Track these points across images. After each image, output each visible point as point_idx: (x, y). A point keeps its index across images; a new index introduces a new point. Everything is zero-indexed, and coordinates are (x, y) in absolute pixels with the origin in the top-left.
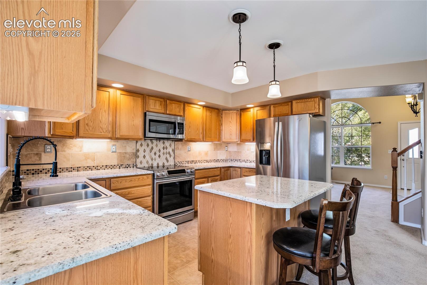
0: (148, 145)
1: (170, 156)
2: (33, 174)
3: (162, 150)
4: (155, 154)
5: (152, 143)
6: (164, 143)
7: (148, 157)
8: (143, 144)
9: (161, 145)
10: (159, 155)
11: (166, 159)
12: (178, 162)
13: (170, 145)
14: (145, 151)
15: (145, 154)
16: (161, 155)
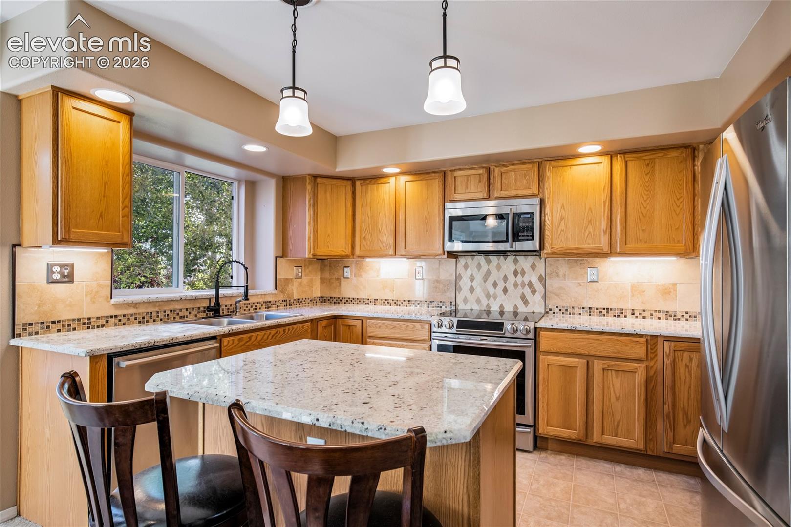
0: (479, 266)
1: (534, 292)
2: (335, 303)
3: (511, 278)
4: (495, 285)
5: (489, 262)
6: (516, 262)
7: (478, 291)
8: (469, 264)
9: (508, 265)
10: (505, 288)
11: (523, 297)
12: (557, 307)
13: (533, 267)
14: (472, 279)
15: (475, 284)
16: (510, 288)
